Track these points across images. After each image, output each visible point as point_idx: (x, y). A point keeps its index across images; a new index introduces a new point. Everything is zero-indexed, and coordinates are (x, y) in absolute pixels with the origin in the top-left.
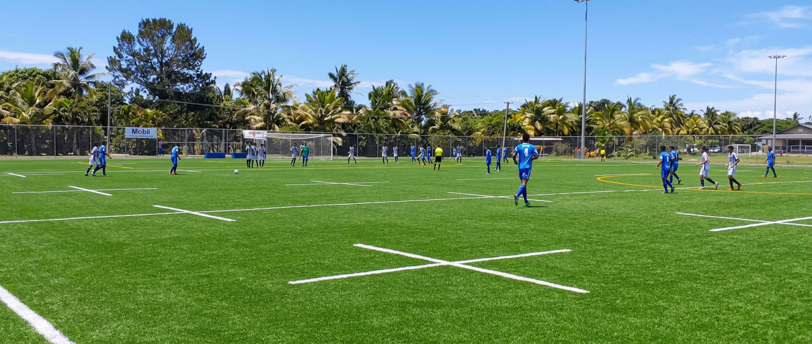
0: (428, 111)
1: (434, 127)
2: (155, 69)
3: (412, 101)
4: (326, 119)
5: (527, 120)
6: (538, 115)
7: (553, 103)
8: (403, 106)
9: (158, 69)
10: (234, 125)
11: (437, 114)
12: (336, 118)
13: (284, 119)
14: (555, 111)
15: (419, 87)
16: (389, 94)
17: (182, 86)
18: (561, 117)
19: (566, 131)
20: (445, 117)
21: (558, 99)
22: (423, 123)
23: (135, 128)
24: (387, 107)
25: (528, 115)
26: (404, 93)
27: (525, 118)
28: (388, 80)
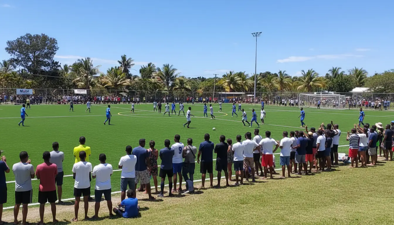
0: (173, 79)
1: (176, 87)
2: (31, 59)
3: (163, 74)
4: (118, 84)
5: (226, 84)
6: (232, 81)
7: (240, 75)
8: (159, 76)
9: (32, 60)
10: (70, 87)
11: (177, 81)
12: (123, 83)
13: (95, 84)
14: (241, 79)
15: (167, 67)
16: (150, 70)
17: (44, 68)
18: (244, 82)
19: (247, 89)
20: (182, 82)
21: (243, 72)
22: (170, 85)
23: (21, 89)
24: (150, 77)
25: (227, 81)
26: (159, 70)
27: (225, 83)
28: (149, 63)
